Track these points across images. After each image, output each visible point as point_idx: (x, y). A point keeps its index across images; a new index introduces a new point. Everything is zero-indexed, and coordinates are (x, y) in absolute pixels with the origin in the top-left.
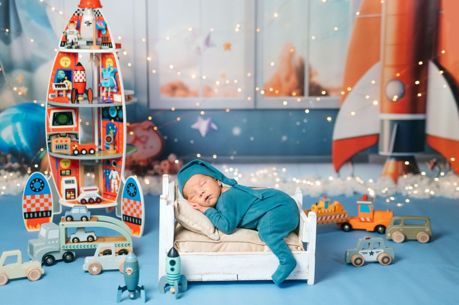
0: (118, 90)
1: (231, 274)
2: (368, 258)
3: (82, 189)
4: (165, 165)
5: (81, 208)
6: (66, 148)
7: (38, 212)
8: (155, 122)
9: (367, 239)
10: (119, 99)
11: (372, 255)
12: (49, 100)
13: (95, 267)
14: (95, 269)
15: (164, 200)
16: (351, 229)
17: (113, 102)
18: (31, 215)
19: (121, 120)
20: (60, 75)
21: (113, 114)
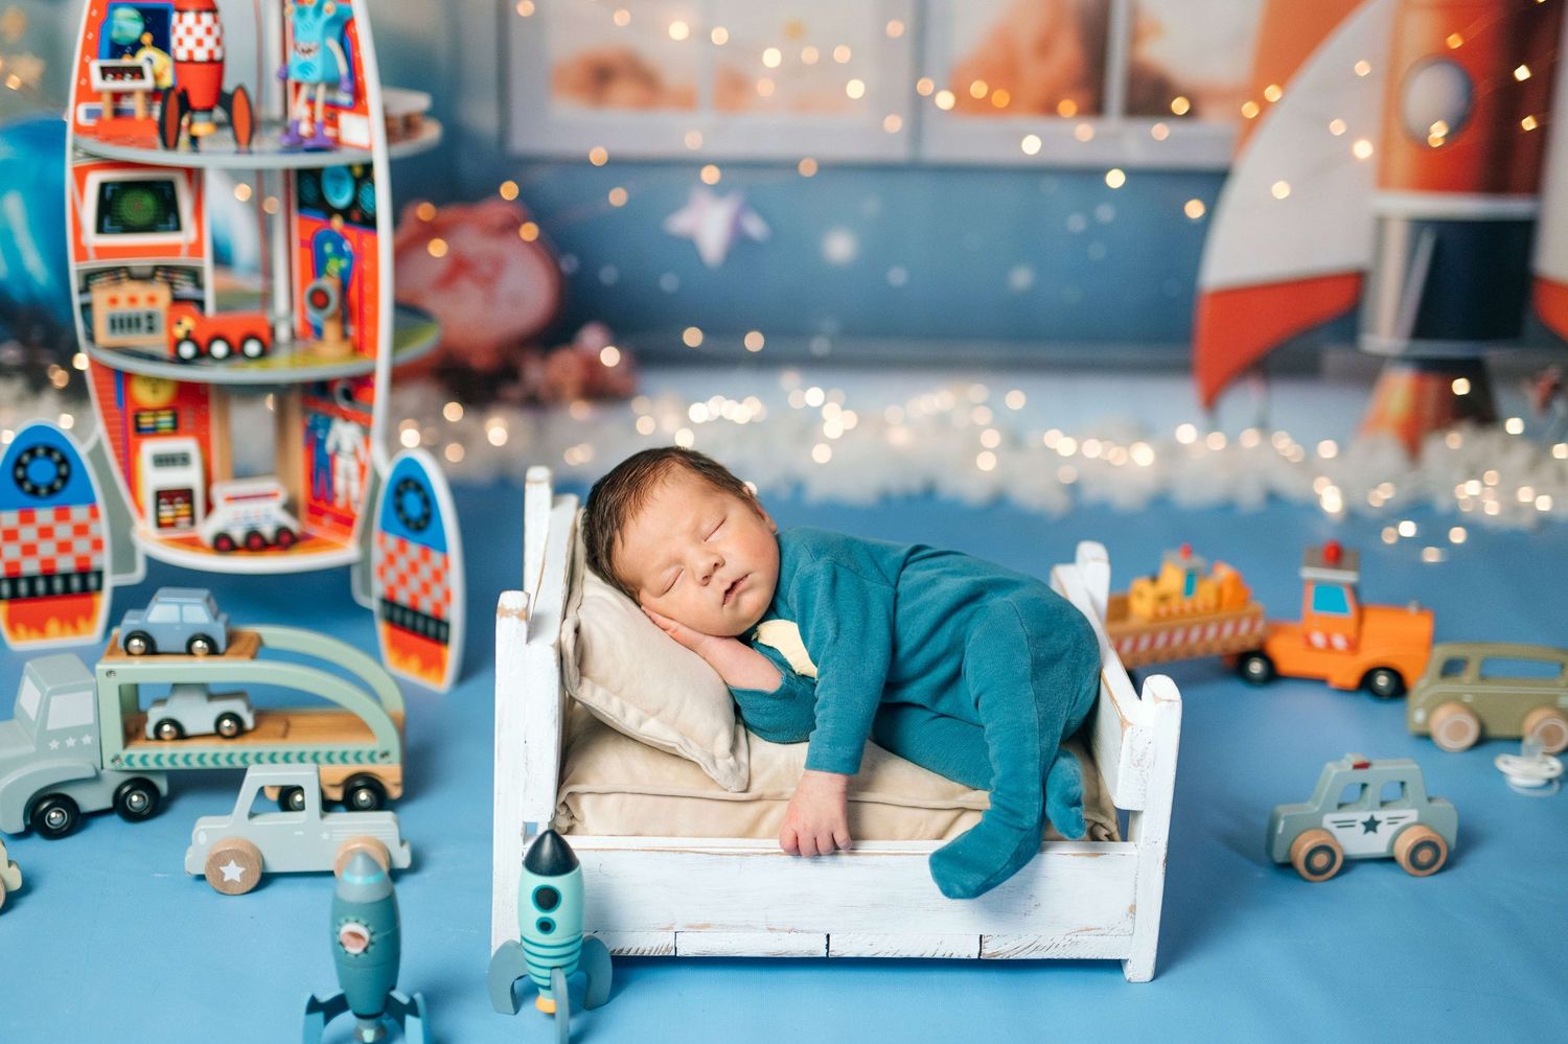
0: (358, 93)
1: (802, 931)
2: (1356, 843)
3: (219, 492)
4: (563, 366)
5: (185, 603)
6: (151, 329)
7: (49, 575)
8: (532, 206)
9: (1357, 767)
10: (362, 134)
11: (1371, 833)
12: (78, 129)
13: (232, 862)
14: (233, 872)
15: (515, 620)
16: (1273, 675)
17: (335, 144)
18: (23, 588)
19: (370, 222)
20: (120, 29)
21: (338, 191)
